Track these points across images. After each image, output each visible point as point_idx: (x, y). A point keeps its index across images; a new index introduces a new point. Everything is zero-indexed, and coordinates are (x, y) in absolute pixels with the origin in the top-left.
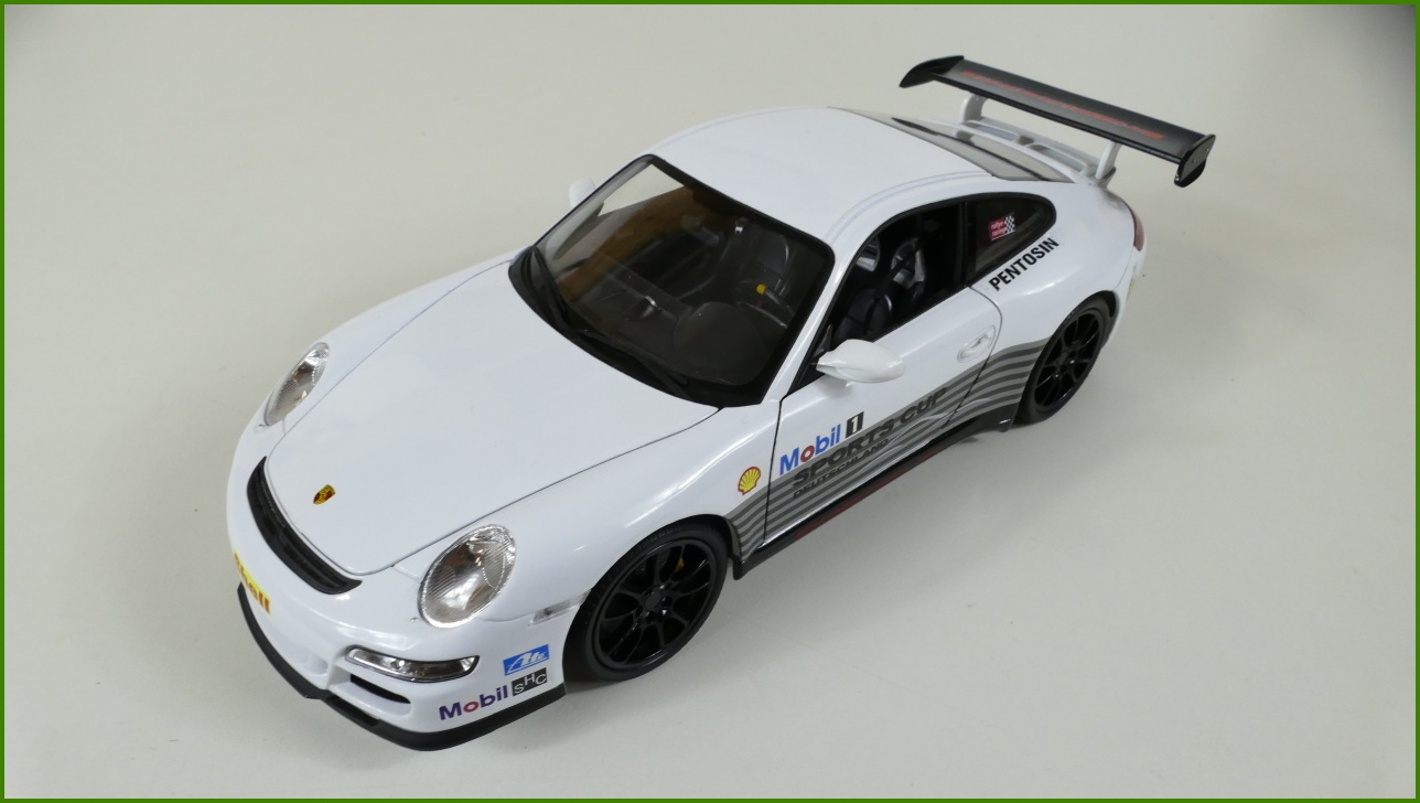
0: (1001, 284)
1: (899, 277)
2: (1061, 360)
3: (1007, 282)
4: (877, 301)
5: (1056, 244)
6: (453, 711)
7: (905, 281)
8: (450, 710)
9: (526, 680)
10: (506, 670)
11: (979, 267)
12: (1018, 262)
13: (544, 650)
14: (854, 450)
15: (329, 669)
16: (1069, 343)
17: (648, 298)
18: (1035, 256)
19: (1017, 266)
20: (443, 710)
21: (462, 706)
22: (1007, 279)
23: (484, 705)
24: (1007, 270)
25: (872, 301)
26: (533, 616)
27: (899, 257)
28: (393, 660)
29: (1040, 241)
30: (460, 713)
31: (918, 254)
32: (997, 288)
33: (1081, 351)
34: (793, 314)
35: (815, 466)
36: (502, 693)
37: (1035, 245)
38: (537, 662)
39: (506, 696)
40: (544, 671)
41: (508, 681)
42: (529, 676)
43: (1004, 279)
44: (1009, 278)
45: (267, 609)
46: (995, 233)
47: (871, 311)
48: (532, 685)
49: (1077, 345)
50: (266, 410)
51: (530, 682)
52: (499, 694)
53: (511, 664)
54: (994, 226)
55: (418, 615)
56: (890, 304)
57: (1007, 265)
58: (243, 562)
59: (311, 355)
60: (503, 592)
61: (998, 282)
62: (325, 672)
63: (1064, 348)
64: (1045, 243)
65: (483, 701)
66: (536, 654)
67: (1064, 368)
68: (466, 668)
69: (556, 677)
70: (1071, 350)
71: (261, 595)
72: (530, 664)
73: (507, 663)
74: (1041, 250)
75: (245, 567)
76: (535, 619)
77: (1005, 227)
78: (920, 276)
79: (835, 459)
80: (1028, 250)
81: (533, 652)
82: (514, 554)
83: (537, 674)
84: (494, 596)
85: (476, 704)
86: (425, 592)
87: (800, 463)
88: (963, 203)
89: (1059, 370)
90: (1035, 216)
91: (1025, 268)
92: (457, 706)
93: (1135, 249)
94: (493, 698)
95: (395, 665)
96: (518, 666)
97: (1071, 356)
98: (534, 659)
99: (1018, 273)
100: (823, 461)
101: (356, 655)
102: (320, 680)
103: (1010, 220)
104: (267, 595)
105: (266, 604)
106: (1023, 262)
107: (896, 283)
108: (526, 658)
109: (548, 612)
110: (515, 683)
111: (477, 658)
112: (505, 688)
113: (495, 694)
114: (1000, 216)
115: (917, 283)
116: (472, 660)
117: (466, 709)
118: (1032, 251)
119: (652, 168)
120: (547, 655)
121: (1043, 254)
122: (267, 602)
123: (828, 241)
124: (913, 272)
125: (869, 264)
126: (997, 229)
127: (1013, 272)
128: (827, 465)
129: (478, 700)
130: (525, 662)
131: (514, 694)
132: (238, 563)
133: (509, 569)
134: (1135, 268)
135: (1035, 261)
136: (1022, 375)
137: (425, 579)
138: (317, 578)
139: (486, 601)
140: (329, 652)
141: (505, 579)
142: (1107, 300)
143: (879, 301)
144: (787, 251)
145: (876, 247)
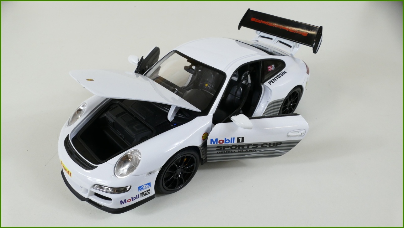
0: (272, 83)
1: (244, 82)
2: (289, 104)
3: (273, 83)
4: (238, 89)
5: (286, 73)
6: (124, 202)
7: (246, 83)
8: (123, 202)
9: (144, 193)
10: (139, 190)
11: (265, 79)
12: (276, 77)
13: (149, 184)
14: (241, 148)
15: (89, 191)
16: (290, 100)
17: (175, 88)
18: (280, 76)
19: (276, 78)
20: (121, 202)
21: (127, 201)
22: (273, 82)
23: (133, 200)
24: (273, 80)
25: (237, 89)
26: (146, 174)
27: (244, 77)
28: (107, 188)
29: (282, 72)
30: (126, 203)
31: (249, 76)
32: (271, 84)
33: (294, 101)
34: (215, 92)
35: (225, 147)
36: (138, 197)
37: (280, 73)
38: (148, 187)
39: (139, 197)
40: (149, 190)
41: (139, 193)
42: (145, 192)
43: (272, 82)
44: (273, 81)
45: (71, 176)
46: (269, 70)
47: (236, 92)
48: (146, 194)
49: (292, 100)
50: (69, 121)
51: (145, 193)
52: (137, 197)
53: (140, 188)
54: (269, 68)
55: (114, 175)
56: (241, 89)
57: (273, 78)
58: (63, 163)
59: (81, 106)
60: (138, 168)
61: (271, 82)
62: (87, 193)
63: (289, 101)
64: (283, 72)
65: (133, 199)
66: (147, 185)
67: (289, 106)
68: (128, 189)
69: (153, 192)
70: (291, 101)
71: (69, 172)
72: (146, 188)
73: (139, 188)
74: (282, 74)
75: (64, 164)
76: (147, 175)
77: (272, 68)
78: (250, 81)
79: (233, 148)
80: (278, 74)
81: (146, 184)
82: (140, 157)
83: (147, 191)
84: (135, 169)
85: (130, 200)
86: (116, 168)
87: (218, 144)
88: (260, 61)
89: (288, 107)
90: (280, 65)
91: (278, 79)
92: (125, 200)
93: (307, 74)
94: (135, 198)
95: (107, 189)
96: (142, 188)
97: (291, 103)
98: (146, 187)
99: (276, 80)
100: (228, 147)
101: (96, 187)
102: (86, 196)
103: (273, 66)
104: (70, 171)
105: (70, 174)
106: (277, 77)
107: (243, 84)
108: (144, 186)
109: (150, 173)
110: (141, 194)
111: (131, 186)
112: (139, 195)
113: (136, 197)
114: (271, 65)
115: (249, 83)
116: (129, 187)
117: (128, 201)
118: (280, 74)
119: (176, 54)
120: (150, 186)
121: (283, 75)
122: (70, 173)
123: (224, 71)
124: (248, 80)
125: (235, 79)
126: (270, 68)
127: (275, 80)
128: (229, 148)
129: (131, 199)
130: (144, 188)
131: (141, 197)
132: (62, 163)
133: (139, 162)
134: (307, 79)
135: (280, 77)
136: (278, 108)
137: (116, 165)
138: (85, 166)
139: (133, 170)
140: (88, 187)
141: (138, 164)
142: (300, 87)
143: (238, 88)
144: (213, 76)
145: (237, 74)
